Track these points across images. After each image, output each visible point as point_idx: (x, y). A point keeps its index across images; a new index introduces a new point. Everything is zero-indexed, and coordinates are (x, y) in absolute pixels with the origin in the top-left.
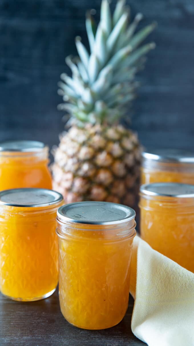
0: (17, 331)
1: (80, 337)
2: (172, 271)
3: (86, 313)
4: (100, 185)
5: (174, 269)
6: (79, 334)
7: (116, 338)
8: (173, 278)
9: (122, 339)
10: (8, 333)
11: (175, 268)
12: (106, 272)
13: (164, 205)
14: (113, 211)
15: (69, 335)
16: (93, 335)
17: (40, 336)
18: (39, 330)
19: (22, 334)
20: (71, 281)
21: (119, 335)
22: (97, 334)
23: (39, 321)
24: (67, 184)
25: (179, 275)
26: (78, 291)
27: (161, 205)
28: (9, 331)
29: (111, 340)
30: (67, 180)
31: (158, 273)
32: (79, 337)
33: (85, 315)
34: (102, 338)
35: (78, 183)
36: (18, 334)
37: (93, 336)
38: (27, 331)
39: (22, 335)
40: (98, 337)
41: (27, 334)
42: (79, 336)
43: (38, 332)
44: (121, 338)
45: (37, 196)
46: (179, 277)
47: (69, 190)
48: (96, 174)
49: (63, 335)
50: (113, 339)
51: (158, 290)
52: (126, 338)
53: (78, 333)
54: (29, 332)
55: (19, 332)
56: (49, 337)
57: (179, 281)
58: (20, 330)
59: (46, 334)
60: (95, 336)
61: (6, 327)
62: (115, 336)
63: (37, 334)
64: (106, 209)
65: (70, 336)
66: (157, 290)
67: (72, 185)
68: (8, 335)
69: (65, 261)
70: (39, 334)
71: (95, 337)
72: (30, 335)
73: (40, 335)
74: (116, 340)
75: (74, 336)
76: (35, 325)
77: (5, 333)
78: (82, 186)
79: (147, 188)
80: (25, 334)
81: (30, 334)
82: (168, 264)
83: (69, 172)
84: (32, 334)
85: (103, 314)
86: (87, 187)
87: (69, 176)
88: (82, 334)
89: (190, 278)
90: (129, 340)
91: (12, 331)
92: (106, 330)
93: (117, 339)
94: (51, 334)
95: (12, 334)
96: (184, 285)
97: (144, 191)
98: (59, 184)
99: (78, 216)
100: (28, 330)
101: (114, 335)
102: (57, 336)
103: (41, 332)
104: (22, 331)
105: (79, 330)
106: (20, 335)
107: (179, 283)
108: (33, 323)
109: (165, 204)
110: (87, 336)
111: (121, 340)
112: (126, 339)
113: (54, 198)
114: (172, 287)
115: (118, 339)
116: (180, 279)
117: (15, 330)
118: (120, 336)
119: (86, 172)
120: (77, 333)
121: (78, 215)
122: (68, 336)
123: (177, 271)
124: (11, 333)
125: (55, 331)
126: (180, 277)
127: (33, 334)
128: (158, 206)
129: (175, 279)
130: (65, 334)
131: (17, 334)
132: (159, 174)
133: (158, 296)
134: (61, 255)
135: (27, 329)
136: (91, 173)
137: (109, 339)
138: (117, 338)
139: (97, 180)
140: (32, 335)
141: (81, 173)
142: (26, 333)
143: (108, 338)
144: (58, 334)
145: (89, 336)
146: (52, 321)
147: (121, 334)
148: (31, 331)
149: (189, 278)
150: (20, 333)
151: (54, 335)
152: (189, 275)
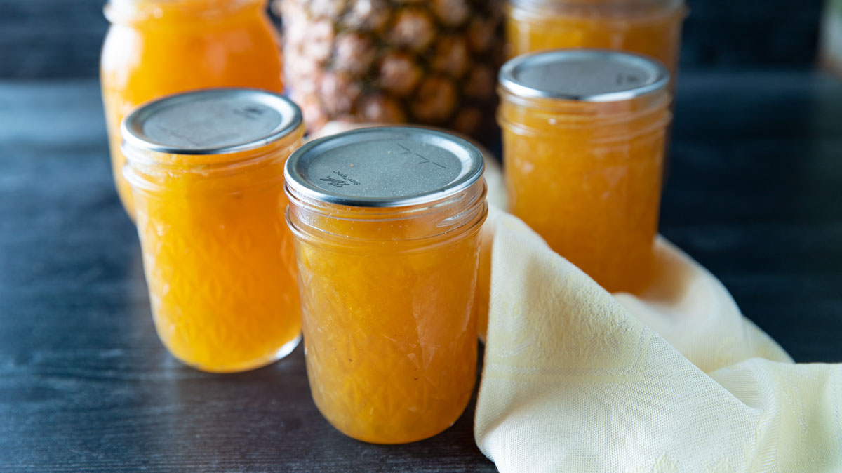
0: (210, 456)
1: (360, 467)
2: (574, 299)
3: (372, 409)
4: (404, 50)
5: (579, 294)
6: (358, 458)
7: (447, 464)
8: (576, 317)
9: (463, 466)
10: (188, 462)
11: (583, 292)
12: (416, 316)
13: (559, 123)
14: (426, 154)
15: (334, 461)
16: (392, 459)
17: (265, 468)
18: (261, 451)
19: (223, 465)
20: (331, 337)
21: (455, 456)
22: (401, 454)
23: (262, 425)
24: (320, 51)
25: (591, 311)
26: (351, 360)
27: (552, 121)
28: (192, 456)
29: (436, 469)
30: (319, 40)
31: (543, 302)
32: (359, 465)
33: (371, 412)
34: (413, 465)
35: (347, 49)
36: (215, 466)
37: (391, 461)
38: (235, 455)
39: (223, 468)
40: (404, 464)
41: (234, 465)
42: (358, 463)
43: (260, 457)
44: (458, 464)
45: (236, 112)
46: (589, 316)
47: (325, 65)
48: (391, 24)
49: (320, 462)
50: (440, 467)
51: (541, 344)
52: (471, 462)
53: (358, 454)
54: (238, 457)
55: (214, 460)
56: (288, 468)
57: (590, 327)
58: (217, 453)
59: (280, 460)
60: (397, 462)
61: (185, 447)
62: (444, 459)
63: (258, 463)
64: (411, 150)
65: (336, 465)
66: (539, 343)
67: (333, 54)
68: (190, 469)
69: (313, 291)
70: (264, 463)
71: (396, 465)
72: (242, 466)
73: (266, 465)
74: (447, 468)
75: (346, 462)
76: (253, 436)
77: (182, 462)
78: (358, 56)
79: (515, 74)
80: (230, 463)
81: (242, 463)
82: (566, 281)
83: (322, 18)
84: (247, 463)
85: (413, 409)
86: (369, 58)
87: (324, 29)
88: (365, 455)
89: (617, 320)
90: (479, 468)
91: (199, 458)
92: (423, 443)
93: (449, 466)
94: (292, 462)
95: (200, 464)
96: (599, 335)
97: (509, 85)
98: (301, 49)
99: (340, 178)
100: (237, 453)
101: (444, 456)
102: (307, 464)
103: (267, 455)
104: (223, 457)
105: (359, 447)
106: (218, 468)
107: (589, 330)
108: (249, 431)
109: (563, 118)
110: (377, 462)
111: (458, 468)
112: (471, 465)
113: (278, 117)
114: (573, 340)
115: (452, 466)
116: (590, 321)
117: (205, 454)
118: (457, 459)
119: (366, 20)
120: (354, 455)
121: (339, 174)
122: (333, 464)
123: (586, 301)
124: (195, 464)
125: (302, 450)
126: (591, 315)
127: (250, 463)
128: (546, 123)
129: (580, 319)
130: (325, 460)
131: (209, 465)
132: (550, 24)
133: (540, 357)
134: (302, 275)
135: (236, 450)
136: (378, 21)
137: (430, 466)
138: (450, 464)
139: (395, 38)
140: (248, 465)
141: (353, 21)
142: (233, 461)
143: (428, 465)
144: (307, 461)
145: (383, 460)
146: (293, 424)
147: (458, 454)
148: (243, 455)
149: (613, 320)
150: (217, 462)
151: (298, 464)
152: (613, 312)
